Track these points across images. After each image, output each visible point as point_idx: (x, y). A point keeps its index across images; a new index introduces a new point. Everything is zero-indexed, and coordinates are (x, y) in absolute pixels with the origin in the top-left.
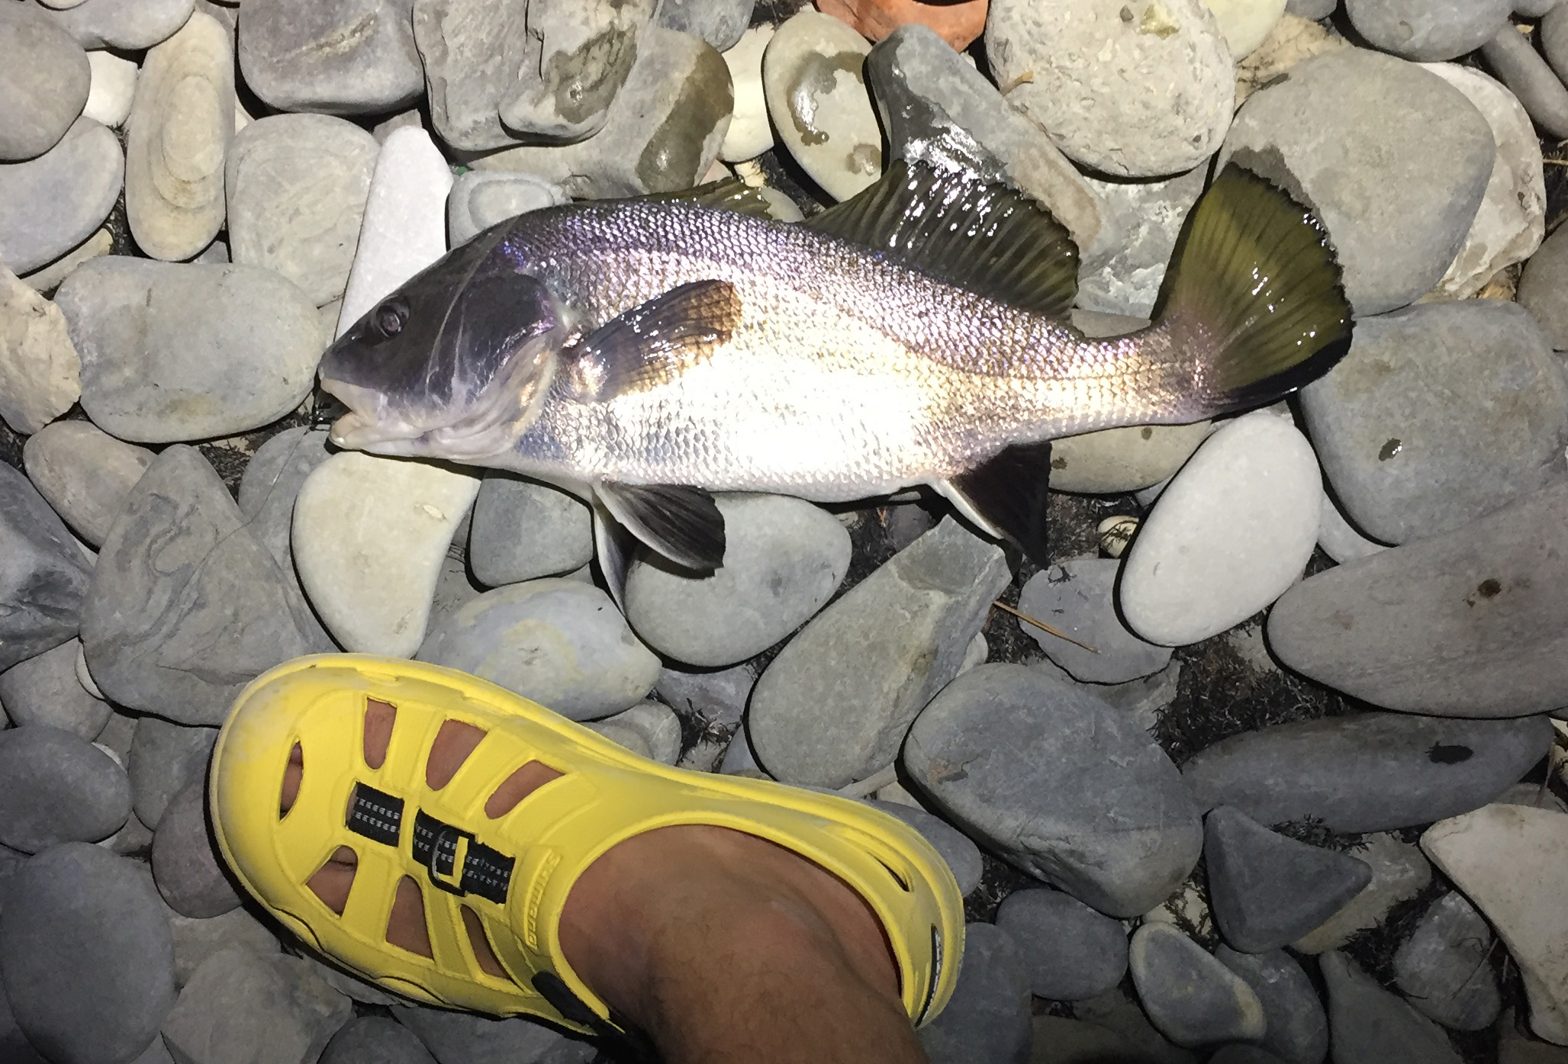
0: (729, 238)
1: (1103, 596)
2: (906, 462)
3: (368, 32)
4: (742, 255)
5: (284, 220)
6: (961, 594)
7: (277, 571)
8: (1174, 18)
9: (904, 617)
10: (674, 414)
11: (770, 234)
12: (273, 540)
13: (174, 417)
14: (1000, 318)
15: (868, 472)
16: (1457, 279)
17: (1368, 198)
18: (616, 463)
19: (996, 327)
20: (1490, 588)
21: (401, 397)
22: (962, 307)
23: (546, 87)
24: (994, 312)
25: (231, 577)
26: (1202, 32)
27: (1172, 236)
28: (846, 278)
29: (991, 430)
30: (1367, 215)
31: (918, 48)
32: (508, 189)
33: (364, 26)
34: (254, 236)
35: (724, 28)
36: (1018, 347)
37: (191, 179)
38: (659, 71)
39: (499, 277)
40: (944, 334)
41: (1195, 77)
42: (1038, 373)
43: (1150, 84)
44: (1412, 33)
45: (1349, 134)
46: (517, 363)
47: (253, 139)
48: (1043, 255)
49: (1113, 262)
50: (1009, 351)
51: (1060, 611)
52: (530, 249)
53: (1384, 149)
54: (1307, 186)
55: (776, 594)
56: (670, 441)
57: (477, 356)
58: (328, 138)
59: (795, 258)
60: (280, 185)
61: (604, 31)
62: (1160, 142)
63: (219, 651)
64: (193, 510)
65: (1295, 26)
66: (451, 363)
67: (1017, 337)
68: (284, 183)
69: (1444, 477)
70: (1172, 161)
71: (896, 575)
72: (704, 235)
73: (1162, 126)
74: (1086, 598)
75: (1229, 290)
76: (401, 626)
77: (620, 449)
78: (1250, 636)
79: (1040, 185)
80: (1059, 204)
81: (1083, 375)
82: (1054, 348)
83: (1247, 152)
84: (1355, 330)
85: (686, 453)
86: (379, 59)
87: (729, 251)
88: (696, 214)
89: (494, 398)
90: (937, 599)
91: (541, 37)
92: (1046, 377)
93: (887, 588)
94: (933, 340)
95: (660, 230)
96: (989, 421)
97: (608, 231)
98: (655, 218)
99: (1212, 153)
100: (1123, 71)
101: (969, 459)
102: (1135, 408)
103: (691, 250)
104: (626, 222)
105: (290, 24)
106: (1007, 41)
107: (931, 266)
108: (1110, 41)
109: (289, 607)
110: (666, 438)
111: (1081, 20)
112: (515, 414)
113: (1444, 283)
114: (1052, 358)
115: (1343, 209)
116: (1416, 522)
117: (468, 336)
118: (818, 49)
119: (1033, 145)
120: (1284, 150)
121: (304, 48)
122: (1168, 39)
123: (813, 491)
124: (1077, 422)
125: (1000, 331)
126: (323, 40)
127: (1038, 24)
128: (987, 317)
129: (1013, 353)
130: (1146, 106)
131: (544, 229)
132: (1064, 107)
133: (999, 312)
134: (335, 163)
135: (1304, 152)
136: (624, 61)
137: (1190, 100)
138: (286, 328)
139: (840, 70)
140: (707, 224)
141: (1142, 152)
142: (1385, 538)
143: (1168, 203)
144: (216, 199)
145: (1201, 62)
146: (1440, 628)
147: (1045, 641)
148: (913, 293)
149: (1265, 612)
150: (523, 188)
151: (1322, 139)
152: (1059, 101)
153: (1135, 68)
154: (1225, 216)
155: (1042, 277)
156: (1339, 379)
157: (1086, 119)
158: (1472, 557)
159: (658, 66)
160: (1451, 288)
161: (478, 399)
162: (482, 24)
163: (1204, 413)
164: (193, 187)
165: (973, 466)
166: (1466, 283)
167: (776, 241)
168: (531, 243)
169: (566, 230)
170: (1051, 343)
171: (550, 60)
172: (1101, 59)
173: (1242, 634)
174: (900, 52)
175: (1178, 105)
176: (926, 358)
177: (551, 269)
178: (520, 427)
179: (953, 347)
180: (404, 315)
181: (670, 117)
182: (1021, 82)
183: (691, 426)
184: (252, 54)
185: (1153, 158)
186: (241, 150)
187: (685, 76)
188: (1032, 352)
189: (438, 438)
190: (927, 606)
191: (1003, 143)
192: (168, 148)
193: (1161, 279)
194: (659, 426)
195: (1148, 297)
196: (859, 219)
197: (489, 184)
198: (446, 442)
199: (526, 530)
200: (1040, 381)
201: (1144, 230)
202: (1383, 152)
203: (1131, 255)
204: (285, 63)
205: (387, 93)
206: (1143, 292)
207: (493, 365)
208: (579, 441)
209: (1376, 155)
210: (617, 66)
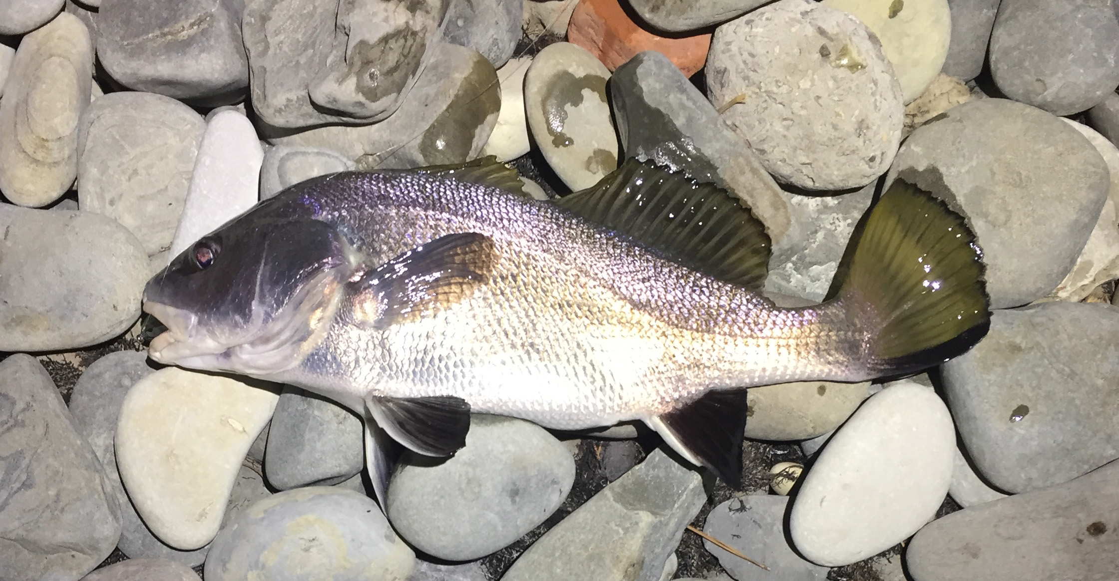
0: (492, 205)
1: (773, 525)
2: (625, 399)
3: (204, 26)
4: (501, 219)
5: (124, 178)
6: (665, 515)
7: (96, 463)
8: (862, 57)
9: (618, 532)
10: (438, 344)
11: (525, 207)
12: (96, 440)
13: (19, 329)
14: (708, 287)
15: (594, 405)
16: (1068, 288)
17: (1010, 211)
18: (387, 382)
19: (705, 295)
20: (1097, 529)
21: (209, 318)
22: (677, 277)
23: (350, 70)
24: (703, 283)
25: (56, 464)
26: (883, 72)
27: (844, 242)
28: (585, 246)
29: (697, 376)
30: (1008, 225)
31: (654, 69)
32: (312, 159)
33: (201, 21)
34: (98, 190)
35: (495, 48)
36: (722, 311)
37: (50, 138)
38: (442, 72)
39: (297, 222)
40: (662, 296)
41: (876, 107)
42: (738, 332)
43: (839, 110)
44: (1045, 90)
45: (996, 160)
46: (308, 292)
47: (102, 107)
48: (742, 243)
49: (794, 259)
50: (715, 313)
51: (738, 536)
52: (326, 201)
53: (1024, 174)
54: (961, 199)
55: (514, 502)
56: (433, 366)
57: (275, 283)
58: (165, 113)
59: (544, 227)
60: (123, 147)
61: (401, 28)
62: (843, 159)
63: (41, 525)
64: (28, 407)
65: (947, 84)
66: (253, 288)
67: (722, 303)
68: (126, 146)
69: (1060, 439)
70: (851, 177)
71: (612, 499)
72: (471, 202)
73: (846, 145)
74: (760, 526)
75: (894, 278)
76: (203, 515)
77: (391, 369)
78: (890, 562)
79: (745, 187)
80: (759, 204)
81: (775, 336)
82: (751, 312)
83: (912, 171)
84: (992, 318)
85: (447, 377)
86: (212, 47)
87: (491, 216)
88: (465, 185)
89: (288, 319)
90: (645, 518)
91: (347, 31)
92: (745, 335)
93: (604, 509)
94: (653, 301)
95: (435, 194)
96: (696, 369)
97: (392, 191)
98: (431, 185)
99: (881, 174)
100: (818, 97)
101: (677, 400)
102: (815, 367)
103: (460, 212)
104: (407, 187)
105: (140, 16)
106: (726, 69)
107: (652, 244)
108: (810, 72)
109: (105, 493)
110: (430, 362)
111: (787, 54)
112: (303, 334)
113: (1058, 290)
114: (750, 320)
115: (989, 218)
116: (1034, 474)
117: (268, 267)
118: (570, 70)
119: (741, 155)
120: (942, 170)
121: (150, 35)
122: (857, 73)
123: (548, 417)
124: (767, 374)
125: (708, 297)
126: (166, 30)
127: (752, 55)
128: (697, 286)
129: (719, 315)
130: (835, 127)
131: (338, 186)
132: (768, 126)
133: (707, 283)
134: (170, 134)
135: (960, 172)
136: (415, 57)
137: (870, 125)
138: (119, 264)
139: (586, 89)
140: (474, 194)
141: (828, 167)
142: (1006, 488)
143: (840, 216)
144: (69, 157)
145: (881, 96)
146: (1053, 560)
147: (725, 559)
148: (637, 264)
149: (903, 545)
150: (324, 159)
151: (974, 163)
152: (764, 120)
153: (829, 95)
154: (892, 222)
155: (741, 260)
156: (978, 356)
157: (785, 136)
158: (1083, 503)
159: (441, 69)
160: (1063, 294)
161: (273, 320)
162: (298, 27)
163: (869, 374)
164: (50, 145)
165: (680, 406)
166: (1073, 292)
167: (529, 212)
168: (327, 197)
169: (356, 188)
170: (749, 309)
171: (355, 47)
172: (801, 87)
173: (884, 561)
174: (640, 71)
175: (860, 128)
176: (647, 314)
177: (342, 219)
178: (307, 347)
179: (669, 307)
180: (216, 251)
181: (450, 106)
182: (736, 102)
183: (452, 355)
184: (107, 38)
185: (836, 173)
186: (92, 115)
187: (464, 76)
188: (734, 316)
189: (239, 353)
190: (637, 523)
191: (717, 151)
192: (32, 111)
193: (832, 274)
194: (425, 352)
195: (821, 288)
196: (597, 204)
197: (296, 154)
198: (245, 357)
199: (308, 440)
200: (739, 338)
201: (820, 236)
202: (1023, 177)
203: (809, 255)
204: (133, 46)
205: (216, 76)
206: (818, 284)
207: (288, 291)
208: (357, 361)
209: (1017, 179)
210: (409, 59)
